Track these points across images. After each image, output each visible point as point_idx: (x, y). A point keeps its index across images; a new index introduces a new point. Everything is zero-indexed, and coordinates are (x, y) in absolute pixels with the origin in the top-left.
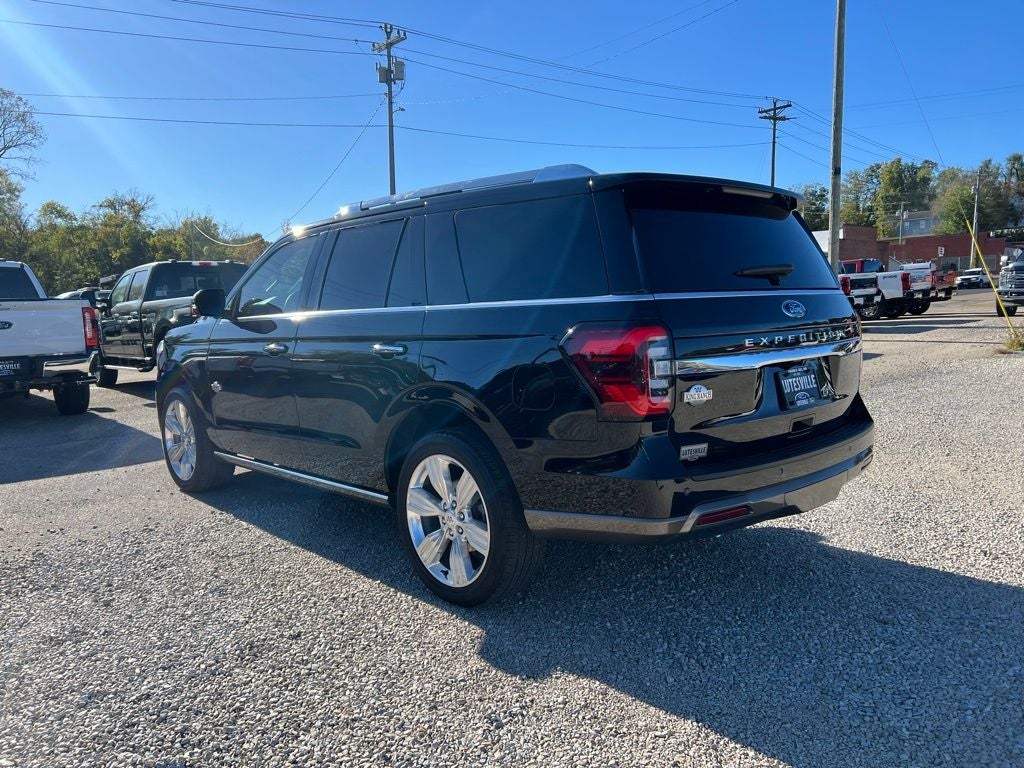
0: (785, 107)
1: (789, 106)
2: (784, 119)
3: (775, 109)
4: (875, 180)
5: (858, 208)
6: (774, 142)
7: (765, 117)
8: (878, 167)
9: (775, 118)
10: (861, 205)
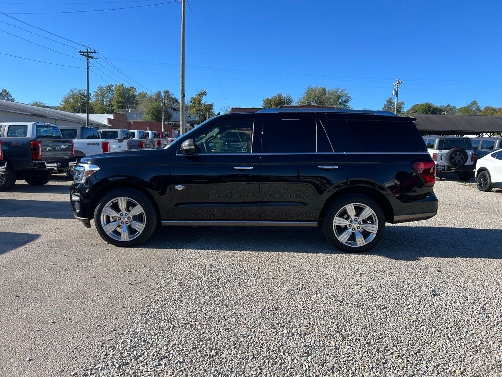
0: (93, 52)
1: (95, 52)
2: (92, 58)
3: (88, 52)
4: (111, 92)
5: (103, 104)
6: (88, 69)
7: (83, 55)
8: (112, 86)
9: (88, 57)
10: (105, 103)
